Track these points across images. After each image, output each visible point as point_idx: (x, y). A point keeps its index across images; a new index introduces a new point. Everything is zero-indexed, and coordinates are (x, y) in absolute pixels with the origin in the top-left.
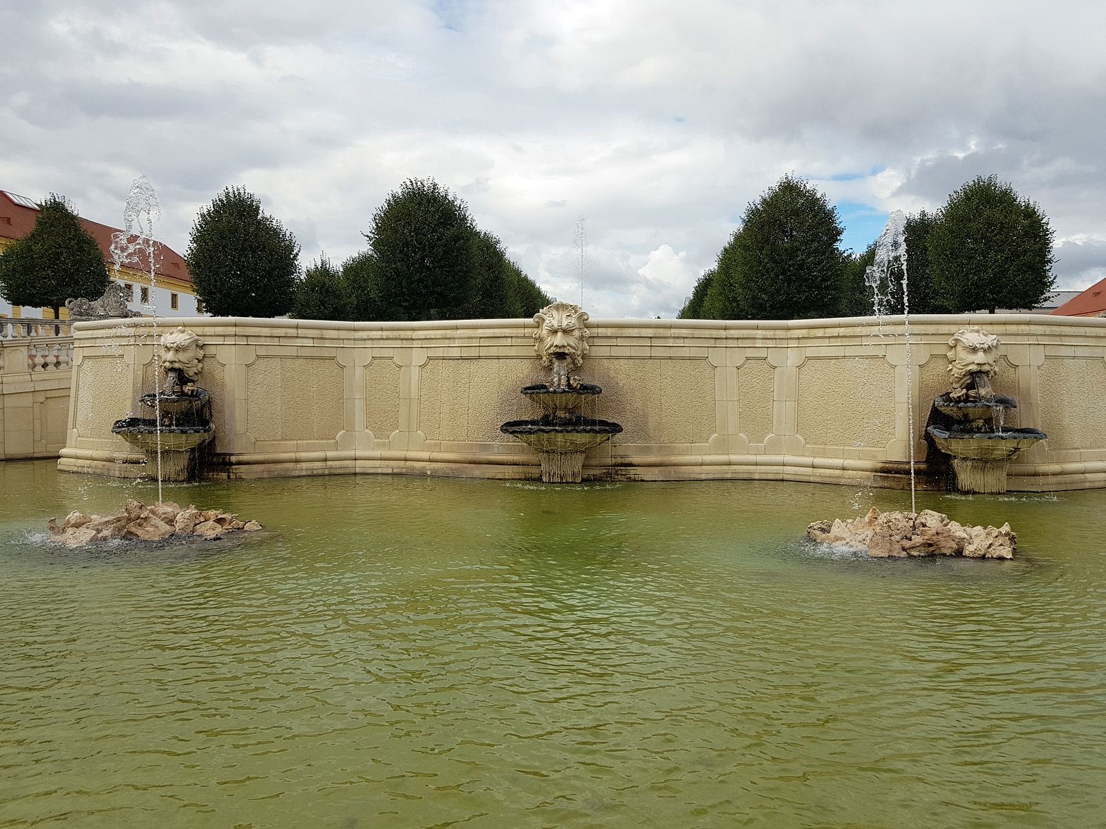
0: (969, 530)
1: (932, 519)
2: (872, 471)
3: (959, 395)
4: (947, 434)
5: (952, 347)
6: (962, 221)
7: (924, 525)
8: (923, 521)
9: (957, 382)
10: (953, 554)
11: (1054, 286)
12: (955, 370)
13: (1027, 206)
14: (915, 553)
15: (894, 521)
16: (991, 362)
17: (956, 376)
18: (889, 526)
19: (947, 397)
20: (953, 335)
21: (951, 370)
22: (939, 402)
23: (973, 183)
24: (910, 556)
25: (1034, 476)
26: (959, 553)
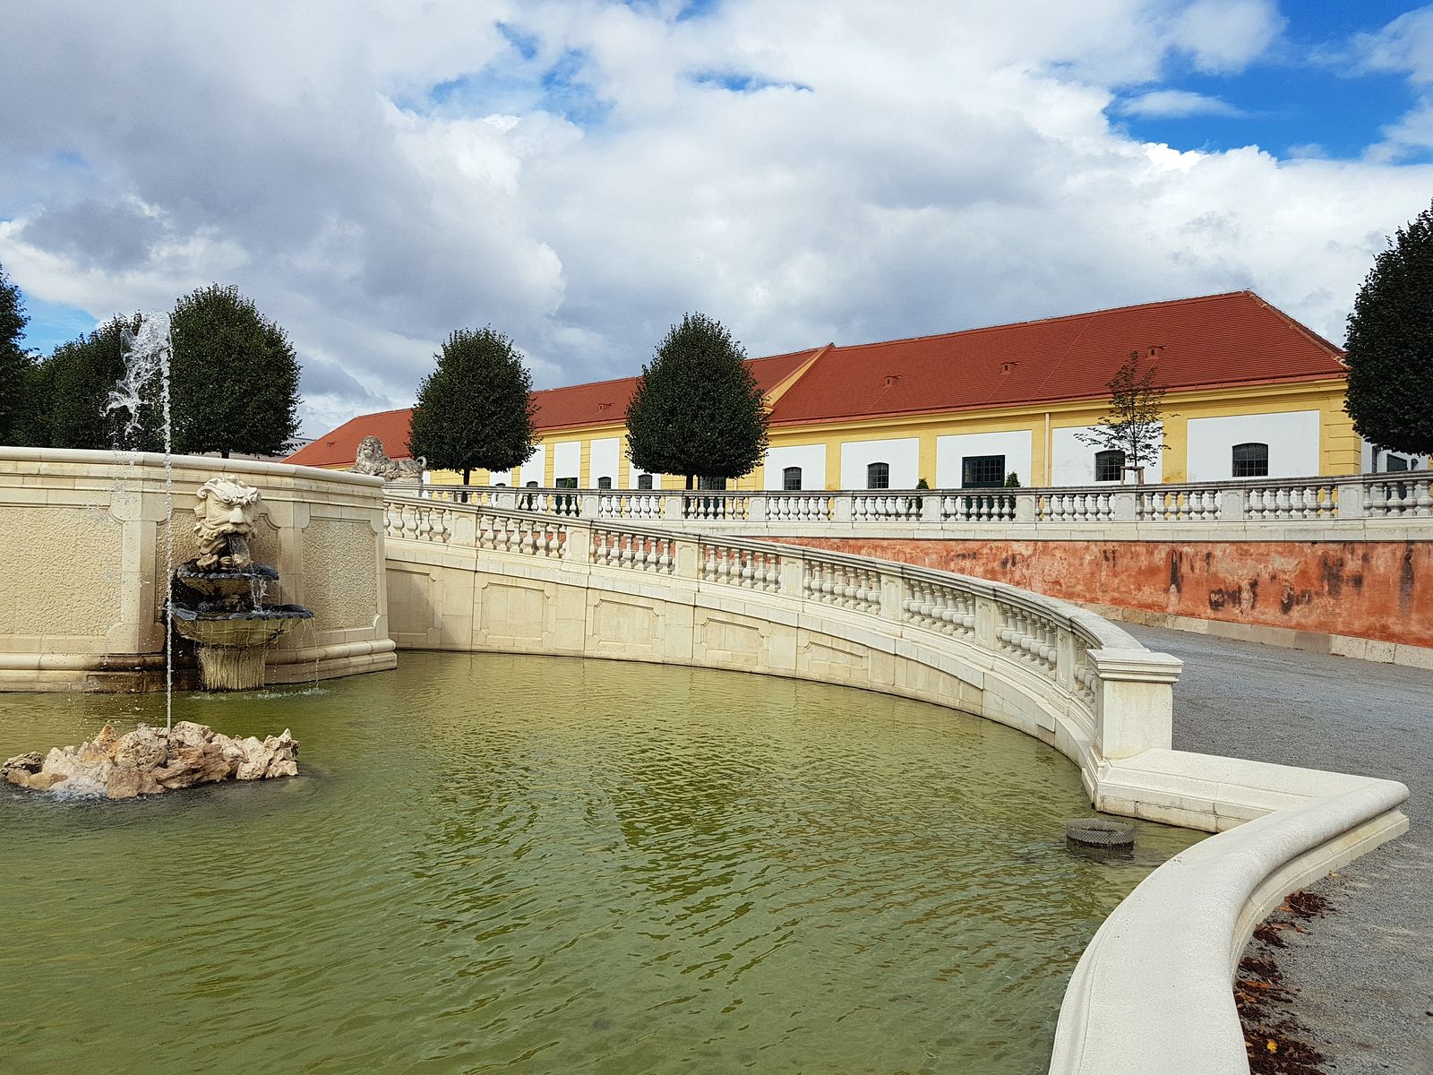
0: (238, 742)
1: (191, 733)
2: (85, 669)
3: (209, 563)
4: (193, 616)
5: (201, 500)
6: (193, 335)
7: (181, 744)
8: (180, 737)
9: (206, 546)
10: (225, 779)
11: (298, 431)
12: (204, 529)
13: (272, 332)
14: (175, 785)
15: (144, 742)
16: (249, 521)
17: (205, 537)
18: (138, 751)
19: (192, 565)
20: (203, 483)
21: (199, 530)
22: (183, 573)
23: (208, 290)
24: (169, 791)
25: (296, 663)
26: (231, 777)
